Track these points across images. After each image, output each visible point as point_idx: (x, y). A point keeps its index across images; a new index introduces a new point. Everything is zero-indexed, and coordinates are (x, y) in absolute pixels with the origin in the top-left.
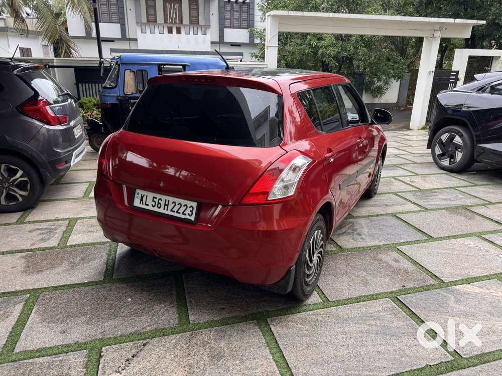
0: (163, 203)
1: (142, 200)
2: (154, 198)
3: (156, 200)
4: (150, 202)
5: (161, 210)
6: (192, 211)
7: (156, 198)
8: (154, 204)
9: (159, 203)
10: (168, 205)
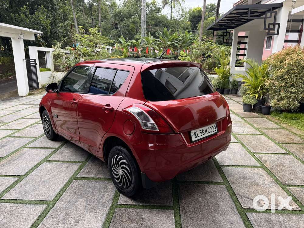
0: (204, 131)
1: (195, 135)
2: (200, 131)
3: (201, 132)
4: (199, 134)
5: (206, 135)
6: (215, 128)
7: (201, 130)
8: (201, 134)
9: (203, 132)
10: (207, 131)
